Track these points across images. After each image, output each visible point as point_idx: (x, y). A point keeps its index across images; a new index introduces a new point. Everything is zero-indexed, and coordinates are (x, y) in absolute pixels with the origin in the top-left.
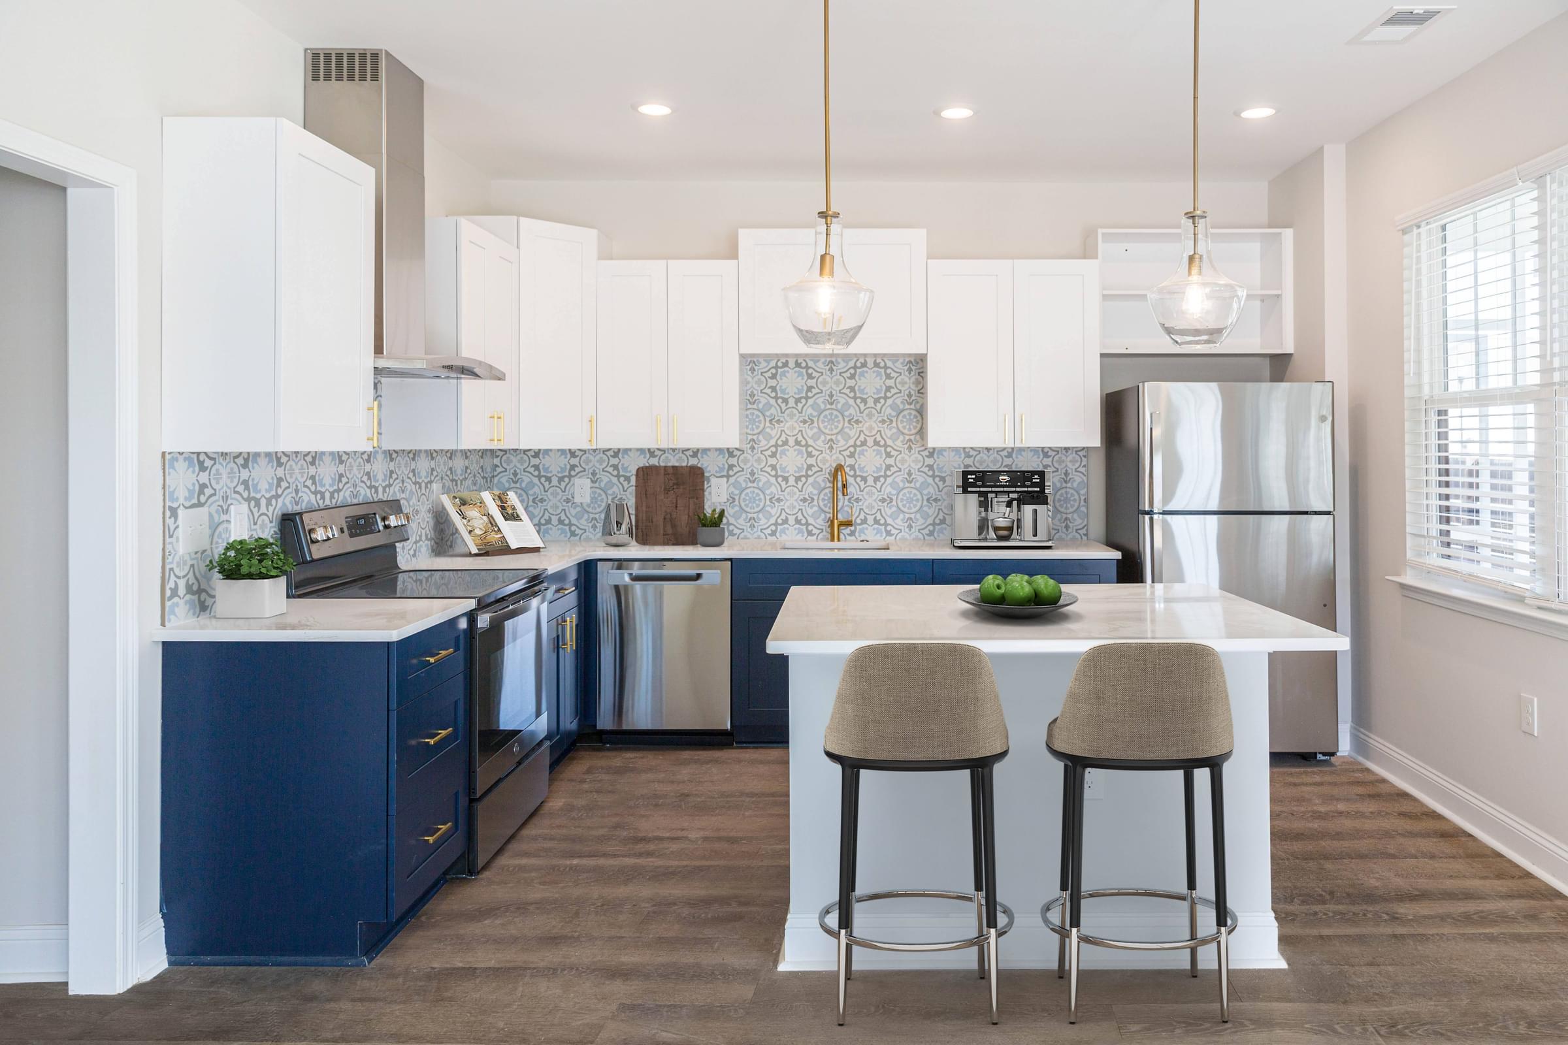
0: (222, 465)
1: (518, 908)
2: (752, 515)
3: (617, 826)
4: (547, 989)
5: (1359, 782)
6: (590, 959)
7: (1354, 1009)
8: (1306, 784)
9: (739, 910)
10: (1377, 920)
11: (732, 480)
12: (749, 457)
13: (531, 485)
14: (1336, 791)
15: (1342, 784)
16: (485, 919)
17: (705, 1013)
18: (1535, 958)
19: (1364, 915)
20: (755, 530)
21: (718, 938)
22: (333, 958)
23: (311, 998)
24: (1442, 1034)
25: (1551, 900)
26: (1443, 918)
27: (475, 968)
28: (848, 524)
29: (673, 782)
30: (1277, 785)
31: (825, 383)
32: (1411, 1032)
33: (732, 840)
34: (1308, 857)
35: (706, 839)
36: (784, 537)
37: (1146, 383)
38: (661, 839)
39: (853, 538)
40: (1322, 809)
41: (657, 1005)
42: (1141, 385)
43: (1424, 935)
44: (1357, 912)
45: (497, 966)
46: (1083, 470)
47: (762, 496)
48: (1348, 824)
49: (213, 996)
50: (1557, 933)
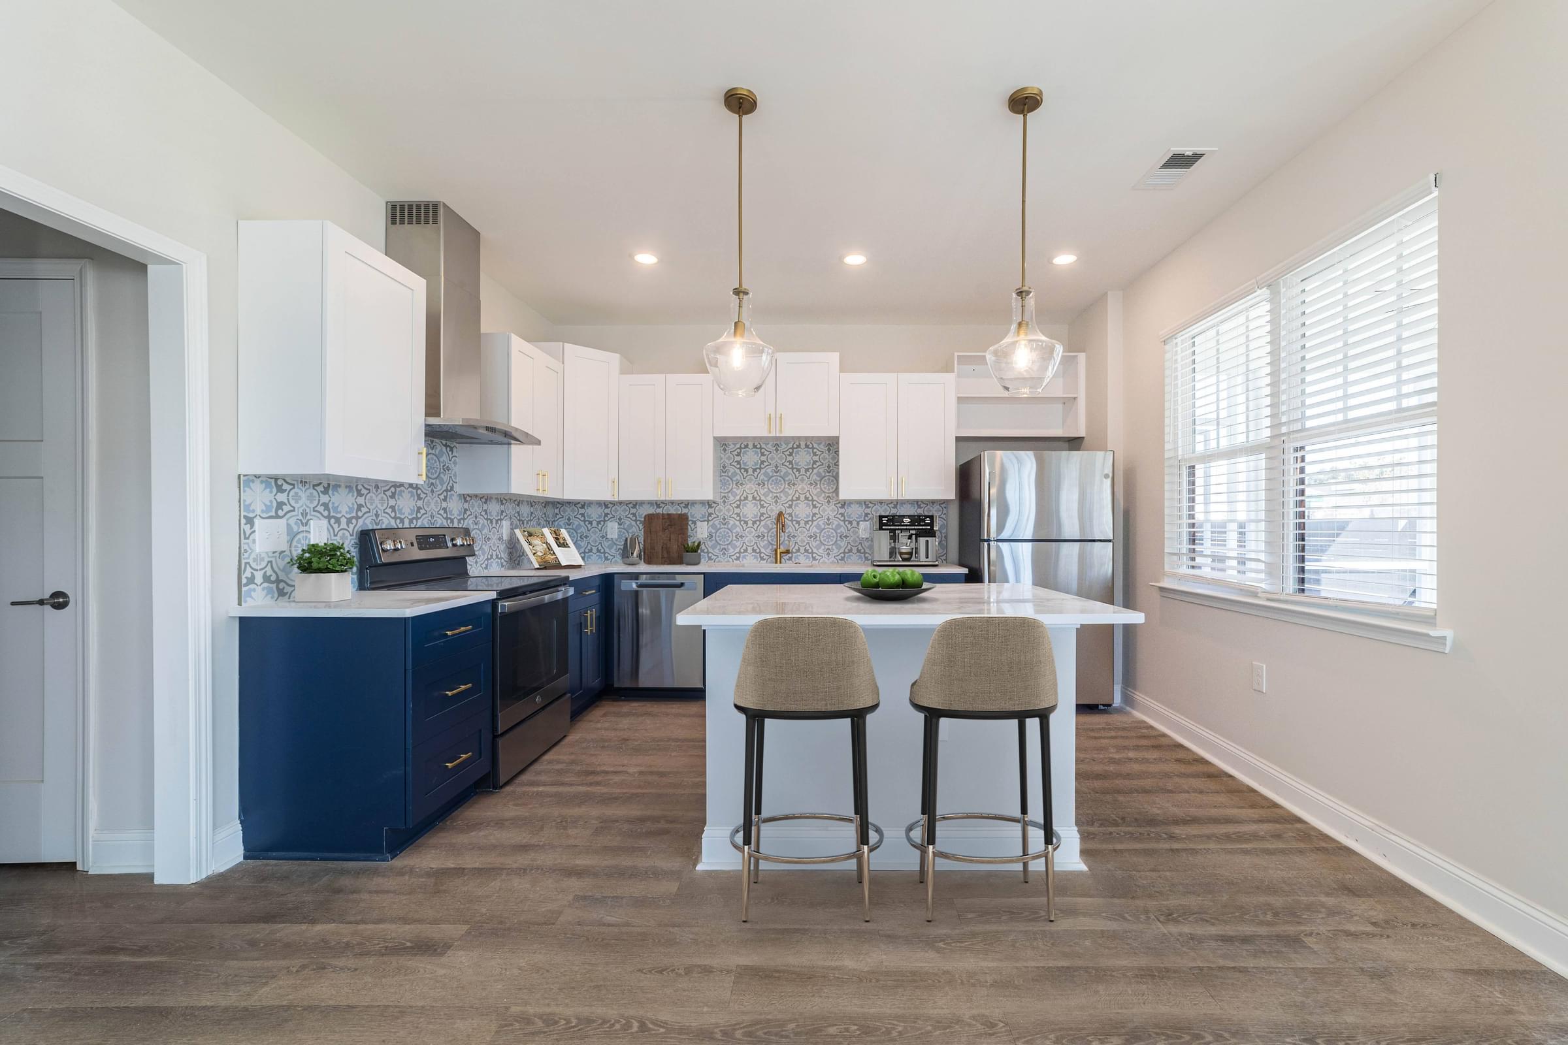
0: (302, 491)
1: (497, 824)
2: (724, 547)
3: (573, 762)
4: (519, 884)
5: (1145, 736)
6: (551, 862)
7: (1140, 903)
8: (1104, 738)
9: (667, 826)
10: (1158, 838)
11: (711, 523)
12: (722, 508)
13: (579, 526)
14: (1126, 743)
15: (1132, 737)
16: (472, 832)
17: (640, 903)
18: (1279, 866)
19: (1148, 834)
20: (726, 556)
21: (650, 847)
22: (365, 855)
23: (339, 891)
24: (1207, 921)
25: (1292, 824)
26: (1209, 837)
27: (464, 869)
28: (787, 552)
29: (615, 730)
30: (1082, 738)
31: (772, 459)
32: (1183, 919)
33: (662, 774)
34: (1105, 792)
35: (641, 773)
36: (745, 561)
37: (986, 452)
38: (607, 772)
39: (791, 562)
40: (1117, 756)
41: (603, 897)
42: (982, 453)
43: (1194, 849)
44: (1143, 832)
45: (480, 867)
46: (944, 516)
47: (730, 534)
48: (1136, 767)
49: (263, 889)
50: (1296, 848)
